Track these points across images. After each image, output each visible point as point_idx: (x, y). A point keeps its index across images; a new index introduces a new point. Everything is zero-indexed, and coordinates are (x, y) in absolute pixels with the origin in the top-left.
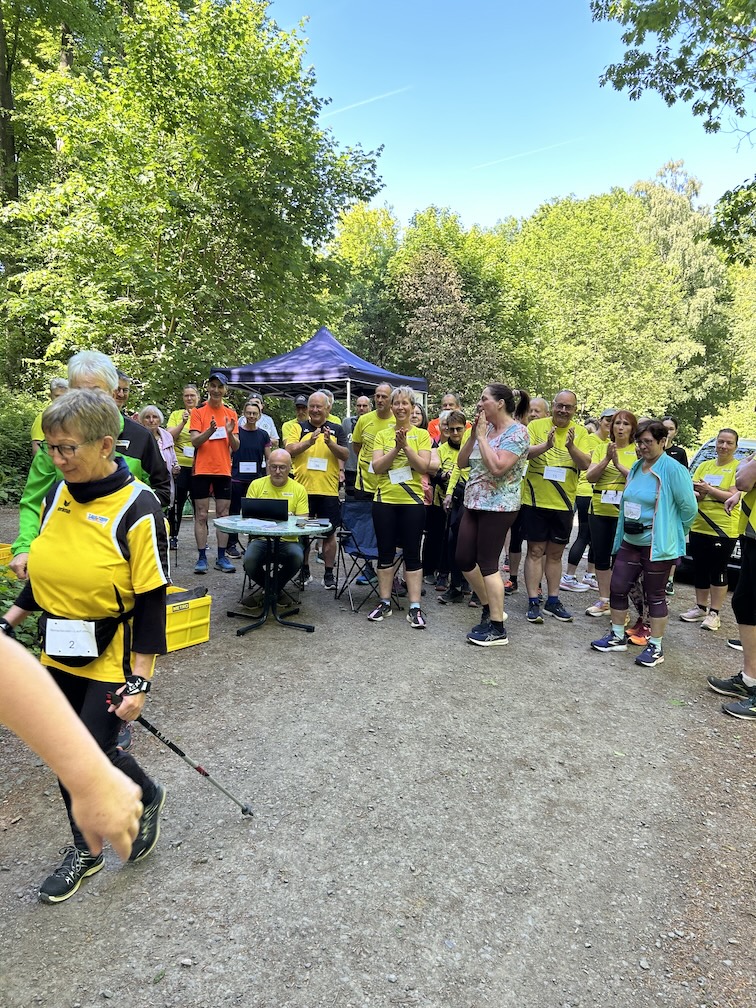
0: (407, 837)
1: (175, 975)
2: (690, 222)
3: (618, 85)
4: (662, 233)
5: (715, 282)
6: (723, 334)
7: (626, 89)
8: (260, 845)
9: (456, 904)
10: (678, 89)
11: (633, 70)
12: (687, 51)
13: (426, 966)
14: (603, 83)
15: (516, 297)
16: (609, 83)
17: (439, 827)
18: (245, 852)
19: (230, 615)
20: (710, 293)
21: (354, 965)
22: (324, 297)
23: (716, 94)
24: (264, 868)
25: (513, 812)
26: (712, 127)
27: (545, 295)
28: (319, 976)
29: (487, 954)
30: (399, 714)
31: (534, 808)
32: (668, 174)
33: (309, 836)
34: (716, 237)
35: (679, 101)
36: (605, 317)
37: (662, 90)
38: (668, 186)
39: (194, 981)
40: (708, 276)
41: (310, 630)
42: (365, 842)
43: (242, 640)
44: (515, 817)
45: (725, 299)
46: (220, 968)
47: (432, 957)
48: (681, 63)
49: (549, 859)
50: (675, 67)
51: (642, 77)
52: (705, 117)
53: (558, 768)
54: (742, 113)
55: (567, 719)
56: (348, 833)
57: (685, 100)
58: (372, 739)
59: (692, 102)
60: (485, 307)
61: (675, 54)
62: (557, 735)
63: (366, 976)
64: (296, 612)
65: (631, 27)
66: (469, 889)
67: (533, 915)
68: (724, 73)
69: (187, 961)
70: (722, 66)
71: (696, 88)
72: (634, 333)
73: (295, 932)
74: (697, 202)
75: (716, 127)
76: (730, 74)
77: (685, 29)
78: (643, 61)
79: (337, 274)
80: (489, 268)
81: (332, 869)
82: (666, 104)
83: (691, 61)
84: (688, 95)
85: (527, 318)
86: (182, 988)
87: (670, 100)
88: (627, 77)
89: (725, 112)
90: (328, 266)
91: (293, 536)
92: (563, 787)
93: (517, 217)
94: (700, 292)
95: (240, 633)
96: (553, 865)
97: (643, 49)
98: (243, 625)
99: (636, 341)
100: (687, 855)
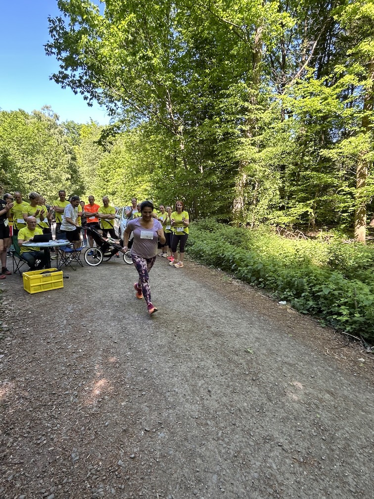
3: (57, 81)
5: (71, 153)
6: (75, 171)
7: (60, 83)
10: (78, 90)
12: (81, 78)
14: (51, 79)
16: (53, 80)
23: (91, 95)
37: (72, 88)
40: (68, 150)
45: (74, 159)
48: (79, 81)
50: (77, 82)
51: (65, 81)
52: (88, 101)
57: (81, 94)
61: (77, 78)
71: (85, 91)
72: (53, 170)
74: (58, 122)
75: (91, 105)
78: (66, 77)
82: (74, 93)
83: (83, 81)
87: (76, 93)
88: (60, 79)
89: (94, 101)
97: (65, 72)
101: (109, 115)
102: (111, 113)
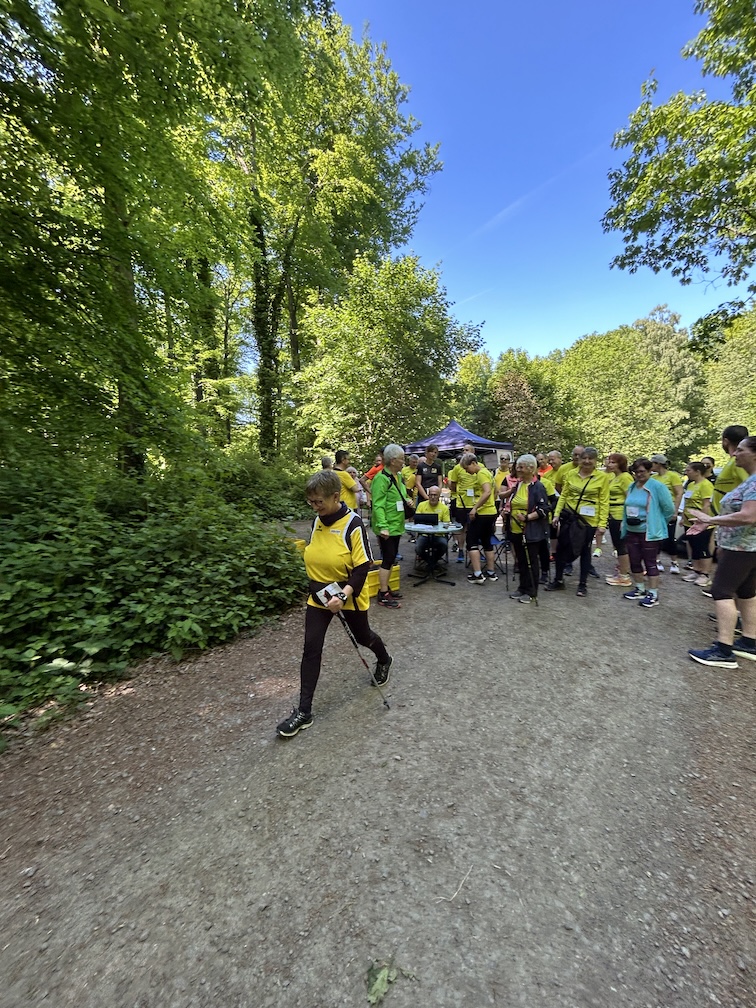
0: (516, 702)
1: (392, 764)
2: (674, 339)
3: (622, 266)
4: (655, 348)
5: (693, 373)
6: (701, 404)
7: (627, 268)
8: (433, 700)
9: (547, 743)
10: (661, 263)
11: (631, 257)
12: (666, 240)
13: (531, 776)
14: (612, 267)
15: (564, 393)
16: (616, 266)
17: (534, 697)
18: (425, 703)
19: (410, 576)
20: (691, 379)
21: (489, 769)
22: (453, 403)
23: (688, 261)
24: (435, 712)
25: (579, 692)
26: (688, 281)
27: (581, 391)
28: (469, 774)
29: (568, 774)
30: (507, 633)
31: (593, 691)
32: (657, 313)
33: (459, 697)
34: (693, 346)
35: (663, 270)
36: (620, 400)
37: (651, 264)
38: (658, 320)
39: (402, 768)
40: (687, 370)
41: (453, 584)
42: (491, 703)
43: (416, 589)
44: (581, 695)
45: (701, 383)
46: (415, 763)
47: (535, 771)
48: (663, 247)
49: (604, 721)
50: (658, 250)
51: (637, 260)
52: (681, 276)
53: (607, 668)
54: (707, 270)
55: (610, 639)
56: (481, 696)
57: (667, 268)
58: (492, 646)
59: (671, 269)
60: (546, 401)
61: (659, 243)
62: (604, 648)
63: (496, 778)
64: (445, 575)
65: (629, 232)
66: (555, 734)
67: (595, 754)
68: (693, 248)
69: (398, 757)
70: (692, 245)
71: (674, 260)
72: (640, 408)
73: (454, 748)
74: (677, 327)
75: (689, 280)
76: (697, 248)
77: (665, 227)
78: (638, 250)
79: (460, 391)
80: (547, 378)
81: (473, 716)
82: (654, 273)
83: (669, 246)
84: (669, 265)
85: (571, 405)
86: (396, 771)
87: (657, 270)
88: (627, 261)
89: (695, 271)
90: (455, 386)
91: (441, 533)
92: (611, 679)
93: (562, 349)
94: (683, 380)
95: (415, 586)
96: (606, 725)
97: (636, 244)
98: (417, 581)
99: (641, 413)
100: (697, 726)
101: (730, 284)
102: (733, 281)
